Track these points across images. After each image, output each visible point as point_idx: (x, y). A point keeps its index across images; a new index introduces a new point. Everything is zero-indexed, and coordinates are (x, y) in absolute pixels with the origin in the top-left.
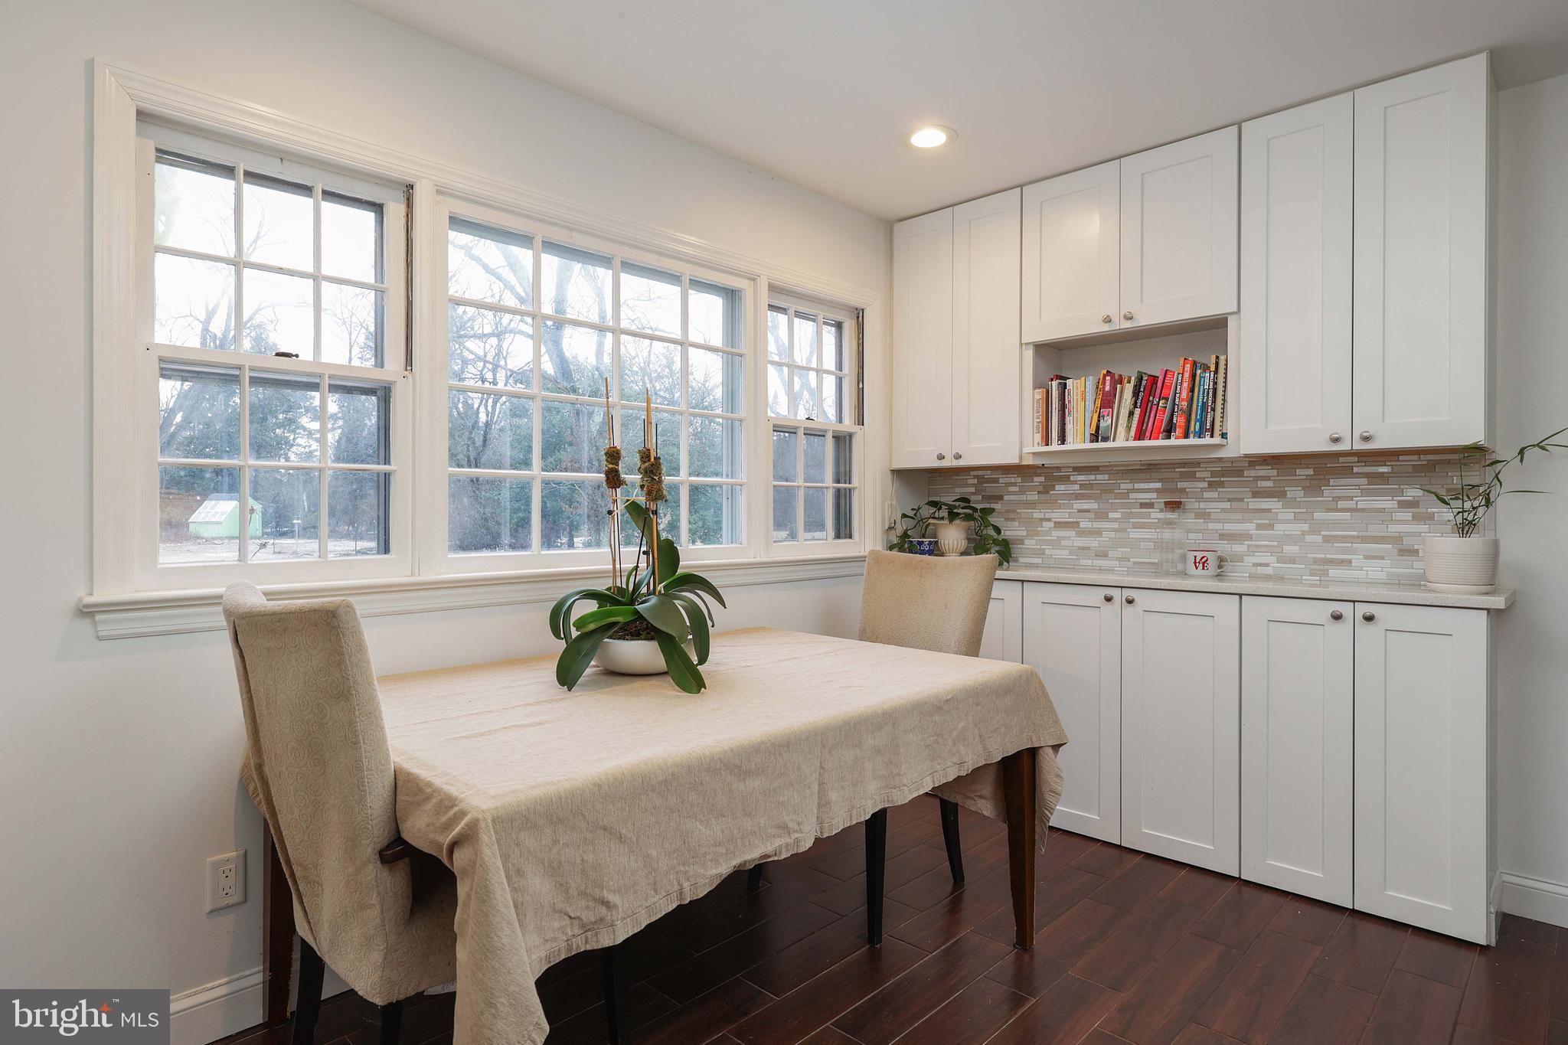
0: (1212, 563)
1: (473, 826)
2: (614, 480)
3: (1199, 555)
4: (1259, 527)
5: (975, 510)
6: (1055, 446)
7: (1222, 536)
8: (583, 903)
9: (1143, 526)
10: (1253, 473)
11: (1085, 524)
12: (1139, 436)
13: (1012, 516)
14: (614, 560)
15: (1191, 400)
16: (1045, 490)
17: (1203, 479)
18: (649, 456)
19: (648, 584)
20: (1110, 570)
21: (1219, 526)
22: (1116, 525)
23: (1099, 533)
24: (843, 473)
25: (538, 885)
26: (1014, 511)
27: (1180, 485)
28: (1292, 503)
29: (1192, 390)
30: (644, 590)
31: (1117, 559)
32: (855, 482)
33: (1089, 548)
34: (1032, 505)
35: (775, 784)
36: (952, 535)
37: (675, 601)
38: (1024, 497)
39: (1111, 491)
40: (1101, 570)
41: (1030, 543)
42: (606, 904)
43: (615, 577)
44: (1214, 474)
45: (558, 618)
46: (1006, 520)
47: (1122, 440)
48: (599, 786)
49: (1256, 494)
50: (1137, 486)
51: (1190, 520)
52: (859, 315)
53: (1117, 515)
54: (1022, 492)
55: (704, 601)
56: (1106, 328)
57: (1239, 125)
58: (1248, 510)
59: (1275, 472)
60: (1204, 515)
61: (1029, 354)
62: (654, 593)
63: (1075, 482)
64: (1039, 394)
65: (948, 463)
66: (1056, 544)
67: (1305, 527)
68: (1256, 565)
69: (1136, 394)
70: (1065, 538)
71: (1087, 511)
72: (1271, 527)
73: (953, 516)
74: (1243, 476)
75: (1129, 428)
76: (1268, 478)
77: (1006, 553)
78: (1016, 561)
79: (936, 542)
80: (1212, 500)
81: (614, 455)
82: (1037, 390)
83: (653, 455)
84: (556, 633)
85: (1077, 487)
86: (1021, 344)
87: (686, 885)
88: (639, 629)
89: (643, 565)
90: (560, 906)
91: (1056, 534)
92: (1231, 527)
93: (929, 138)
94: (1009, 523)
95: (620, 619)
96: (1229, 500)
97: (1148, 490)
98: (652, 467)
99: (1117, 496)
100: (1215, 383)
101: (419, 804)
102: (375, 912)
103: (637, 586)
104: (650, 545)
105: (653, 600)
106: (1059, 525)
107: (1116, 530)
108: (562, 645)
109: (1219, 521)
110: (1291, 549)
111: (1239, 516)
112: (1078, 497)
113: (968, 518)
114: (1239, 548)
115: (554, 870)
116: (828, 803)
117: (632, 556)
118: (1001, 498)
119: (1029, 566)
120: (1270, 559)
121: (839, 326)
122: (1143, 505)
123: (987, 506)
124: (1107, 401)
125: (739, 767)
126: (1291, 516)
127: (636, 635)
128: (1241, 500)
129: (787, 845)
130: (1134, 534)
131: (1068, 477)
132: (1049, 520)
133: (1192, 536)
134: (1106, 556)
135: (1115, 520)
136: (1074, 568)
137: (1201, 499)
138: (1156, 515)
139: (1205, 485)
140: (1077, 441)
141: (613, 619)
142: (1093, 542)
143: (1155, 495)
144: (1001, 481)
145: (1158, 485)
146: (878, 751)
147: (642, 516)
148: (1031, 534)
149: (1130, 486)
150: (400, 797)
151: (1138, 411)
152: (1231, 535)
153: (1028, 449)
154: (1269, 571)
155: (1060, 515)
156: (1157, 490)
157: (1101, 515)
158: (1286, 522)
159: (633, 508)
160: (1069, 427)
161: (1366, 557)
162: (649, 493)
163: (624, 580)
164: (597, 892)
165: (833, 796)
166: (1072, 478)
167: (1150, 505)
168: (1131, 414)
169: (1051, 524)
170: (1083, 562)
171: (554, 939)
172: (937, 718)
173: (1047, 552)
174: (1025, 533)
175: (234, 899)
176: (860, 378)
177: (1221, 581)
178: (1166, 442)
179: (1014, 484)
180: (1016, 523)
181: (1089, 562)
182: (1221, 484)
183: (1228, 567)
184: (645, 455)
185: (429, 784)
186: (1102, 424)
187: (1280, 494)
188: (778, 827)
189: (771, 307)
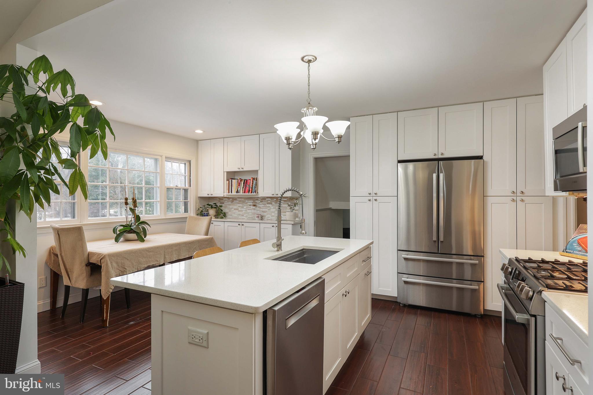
0: (260, 217)
1: (105, 256)
2: (126, 203)
3: (257, 215)
4: (268, 210)
5: (217, 206)
6: (230, 194)
7: (263, 212)
8: (122, 268)
9: (250, 209)
10: (268, 199)
11: (240, 209)
12: (244, 193)
13: (226, 207)
14: (127, 219)
15: (252, 186)
16: (232, 202)
17: (259, 200)
18: (134, 199)
19: (134, 223)
20: (244, 219)
21: (262, 210)
22: (245, 209)
23: (242, 211)
24: (186, 198)
25: (115, 265)
26: (226, 206)
27: (256, 201)
28: (273, 205)
29: (253, 184)
30: (133, 225)
31: (245, 216)
32: (189, 200)
33: (240, 214)
34: (230, 205)
35: (155, 254)
36: (212, 212)
37: (139, 226)
38: (228, 203)
39: (244, 202)
40: (243, 219)
41: (229, 213)
42: (125, 269)
43: (127, 222)
44: (261, 199)
45: (114, 231)
46: (225, 208)
47: (241, 193)
48: (124, 252)
49: (268, 204)
50: (249, 201)
51: (258, 208)
52: (190, 162)
53: (245, 207)
54: (228, 202)
55: (146, 227)
56: (238, 170)
57: (259, 134)
58: (266, 207)
59: (270, 199)
60: (260, 207)
61: (225, 174)
62: (135, 225)
63: (238, 200)
64: (228, 182)
65: (210, 196)
66: (234, 213)
67: (275, 210)
68: (268, 217)
69: (244, 184)
70: (236, 212)
71: (240, 206)
72: (270, 210)
73: (212, 207)
74: (266, 200)
75: (243, 190)
76: (269, 200)
77: (225, 215)
78: (227, 217)
79: (209, 213)
80: (261, 204)
81: (126, 199)
82: (227, 181)
83: (135, 199)
84: (114, 233)
85: (238, 201)
86: (224, 172)
87: (139, 268)
88: (131, 231)
89: (133, 220)
90: (118, 268)
91: (234, 211)
92: (264, 210)
93: (199, 131)
94: (226, 209)
95: (128, 230)
96: (264, 205)
97: (250, 202)
98: (134, 201)
99: (245, 203)
100: (256, 183)
101: (94, 256)
102: (85, 274)
103: (131, 224)
104: (134, 215)
105: (135, 226)
106: (235, 209)
107: (245, 210)
108: (116, 235)
109: (262, 209)
110: (273, 214)
111: (265, 208)
112: (238, 203)
113: (215, 208)
114: (265, 214)
115: (117, 263)
116: (166, 258)
117: (131, 217)
118: (224, 203)
119: (229, 218)
120: (270, 216)
121: (185, 164)
122: (250, 205)
123: (221, 205)
124: (239, 184)
125: (148, 251)
126: (273, 208)
127: (131, 233)
128: (265, 205)
129: (157, 263)
130: (248, 211)
131: (236, 199)
132: (233, 208)
133: (258, 211)
134: (243, 216)
135: (245, 208)
136: (238, 219)
137: (259, 204)
138: (252, 207)
139: (260, 201)
140: (234, 193)
141: (126, 230)
142: (241, 213)
143: (252, 203)
144: (224, 199)
145: (252, 201)
146: (176, 250)
147: (133, 211)
148: (230, 211)
149: (247, 201)
150: (90, 256)
151: (244, 187)
152: (265, 211)
153: (225, 194)
154: (270, 218)
155: (235, 207)
156: (252, 202)
157: (243, 207)
158: (272, 209)
159: (131, 209)
160: (233, 189)
161: (284, 216)
162: (134, 206)
163: (129, 223)
164: (124, 267)
165: (167, 256)
166: (237, 199)
167: (251, 205)
168: (243, 187)
169: (234, 209)
170: (239, 217)
171: (117, 273)
172: (189, 245)
173: (233, 215)
174: (228, 211)
175: (44, 286)
176: (190, 176)
177: (262, 221)
178: (249, 194)
179: (226, 200)
180: (227, 209)
181: (240, 217)
182: (262, 201)
183: (263, 218)
184: (133, 199)
185: (96, 253)
186: (238, 189)
187: (271, 204)
188: (156, 260)
189: (166, 161)
